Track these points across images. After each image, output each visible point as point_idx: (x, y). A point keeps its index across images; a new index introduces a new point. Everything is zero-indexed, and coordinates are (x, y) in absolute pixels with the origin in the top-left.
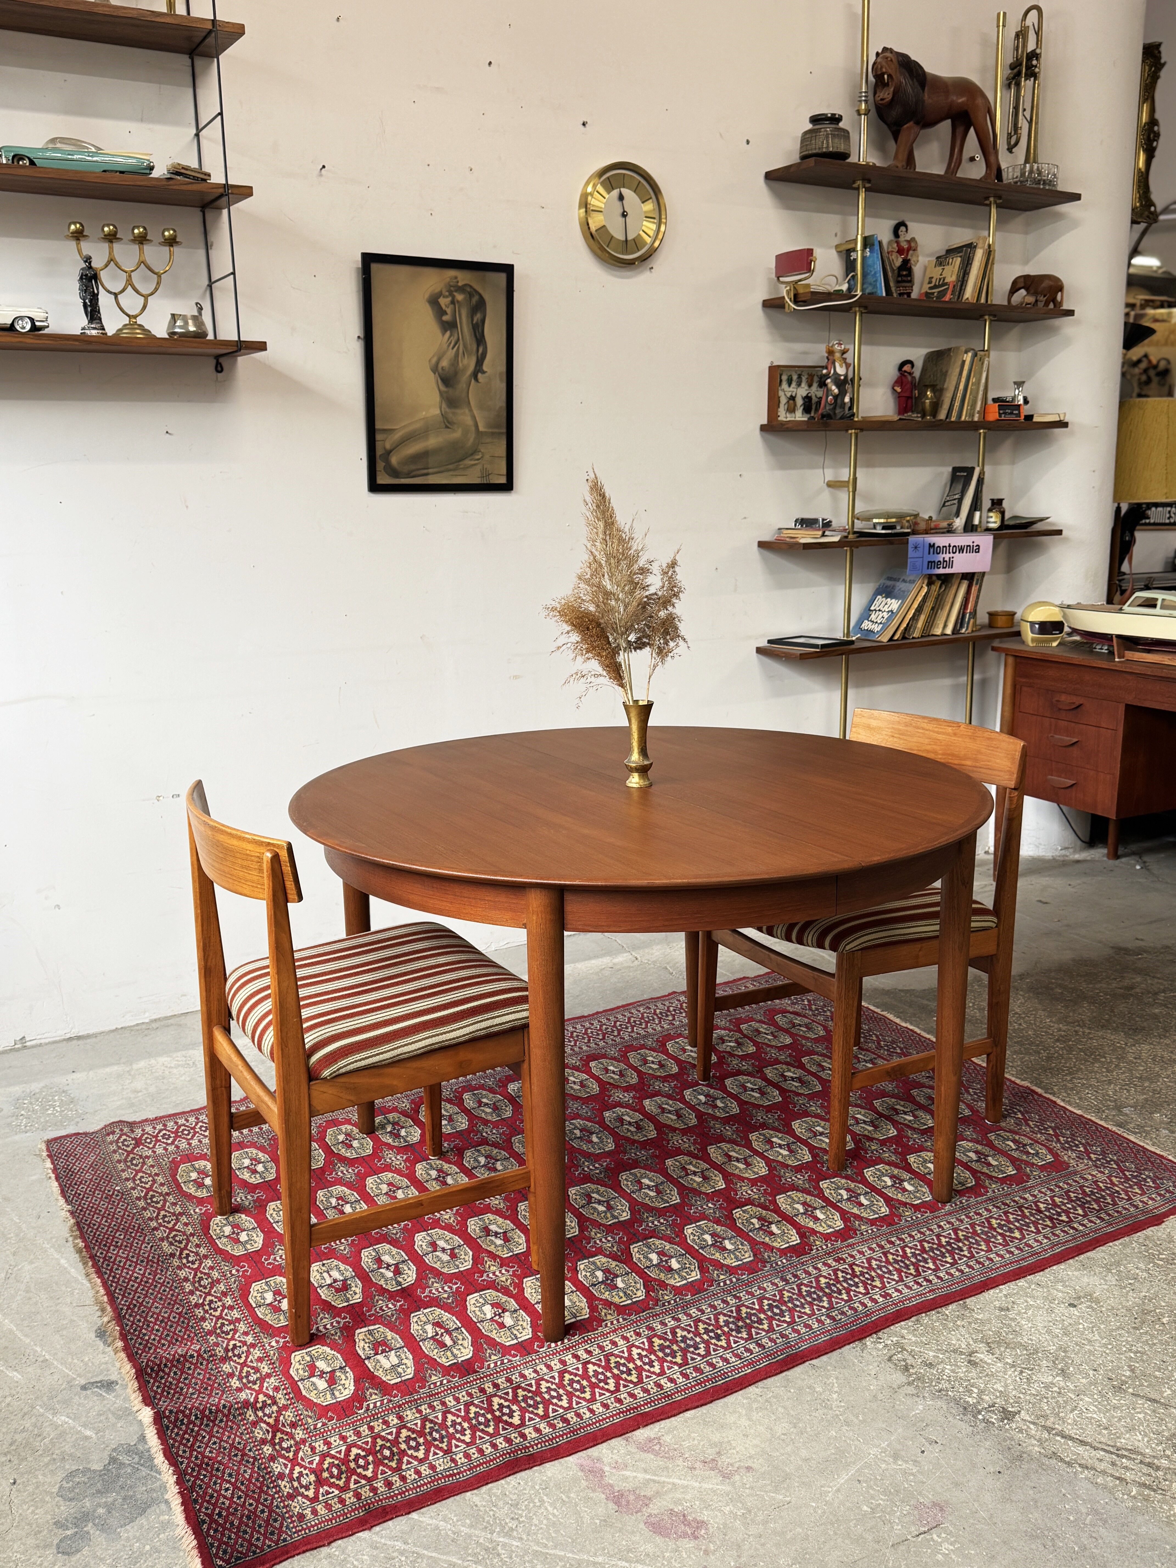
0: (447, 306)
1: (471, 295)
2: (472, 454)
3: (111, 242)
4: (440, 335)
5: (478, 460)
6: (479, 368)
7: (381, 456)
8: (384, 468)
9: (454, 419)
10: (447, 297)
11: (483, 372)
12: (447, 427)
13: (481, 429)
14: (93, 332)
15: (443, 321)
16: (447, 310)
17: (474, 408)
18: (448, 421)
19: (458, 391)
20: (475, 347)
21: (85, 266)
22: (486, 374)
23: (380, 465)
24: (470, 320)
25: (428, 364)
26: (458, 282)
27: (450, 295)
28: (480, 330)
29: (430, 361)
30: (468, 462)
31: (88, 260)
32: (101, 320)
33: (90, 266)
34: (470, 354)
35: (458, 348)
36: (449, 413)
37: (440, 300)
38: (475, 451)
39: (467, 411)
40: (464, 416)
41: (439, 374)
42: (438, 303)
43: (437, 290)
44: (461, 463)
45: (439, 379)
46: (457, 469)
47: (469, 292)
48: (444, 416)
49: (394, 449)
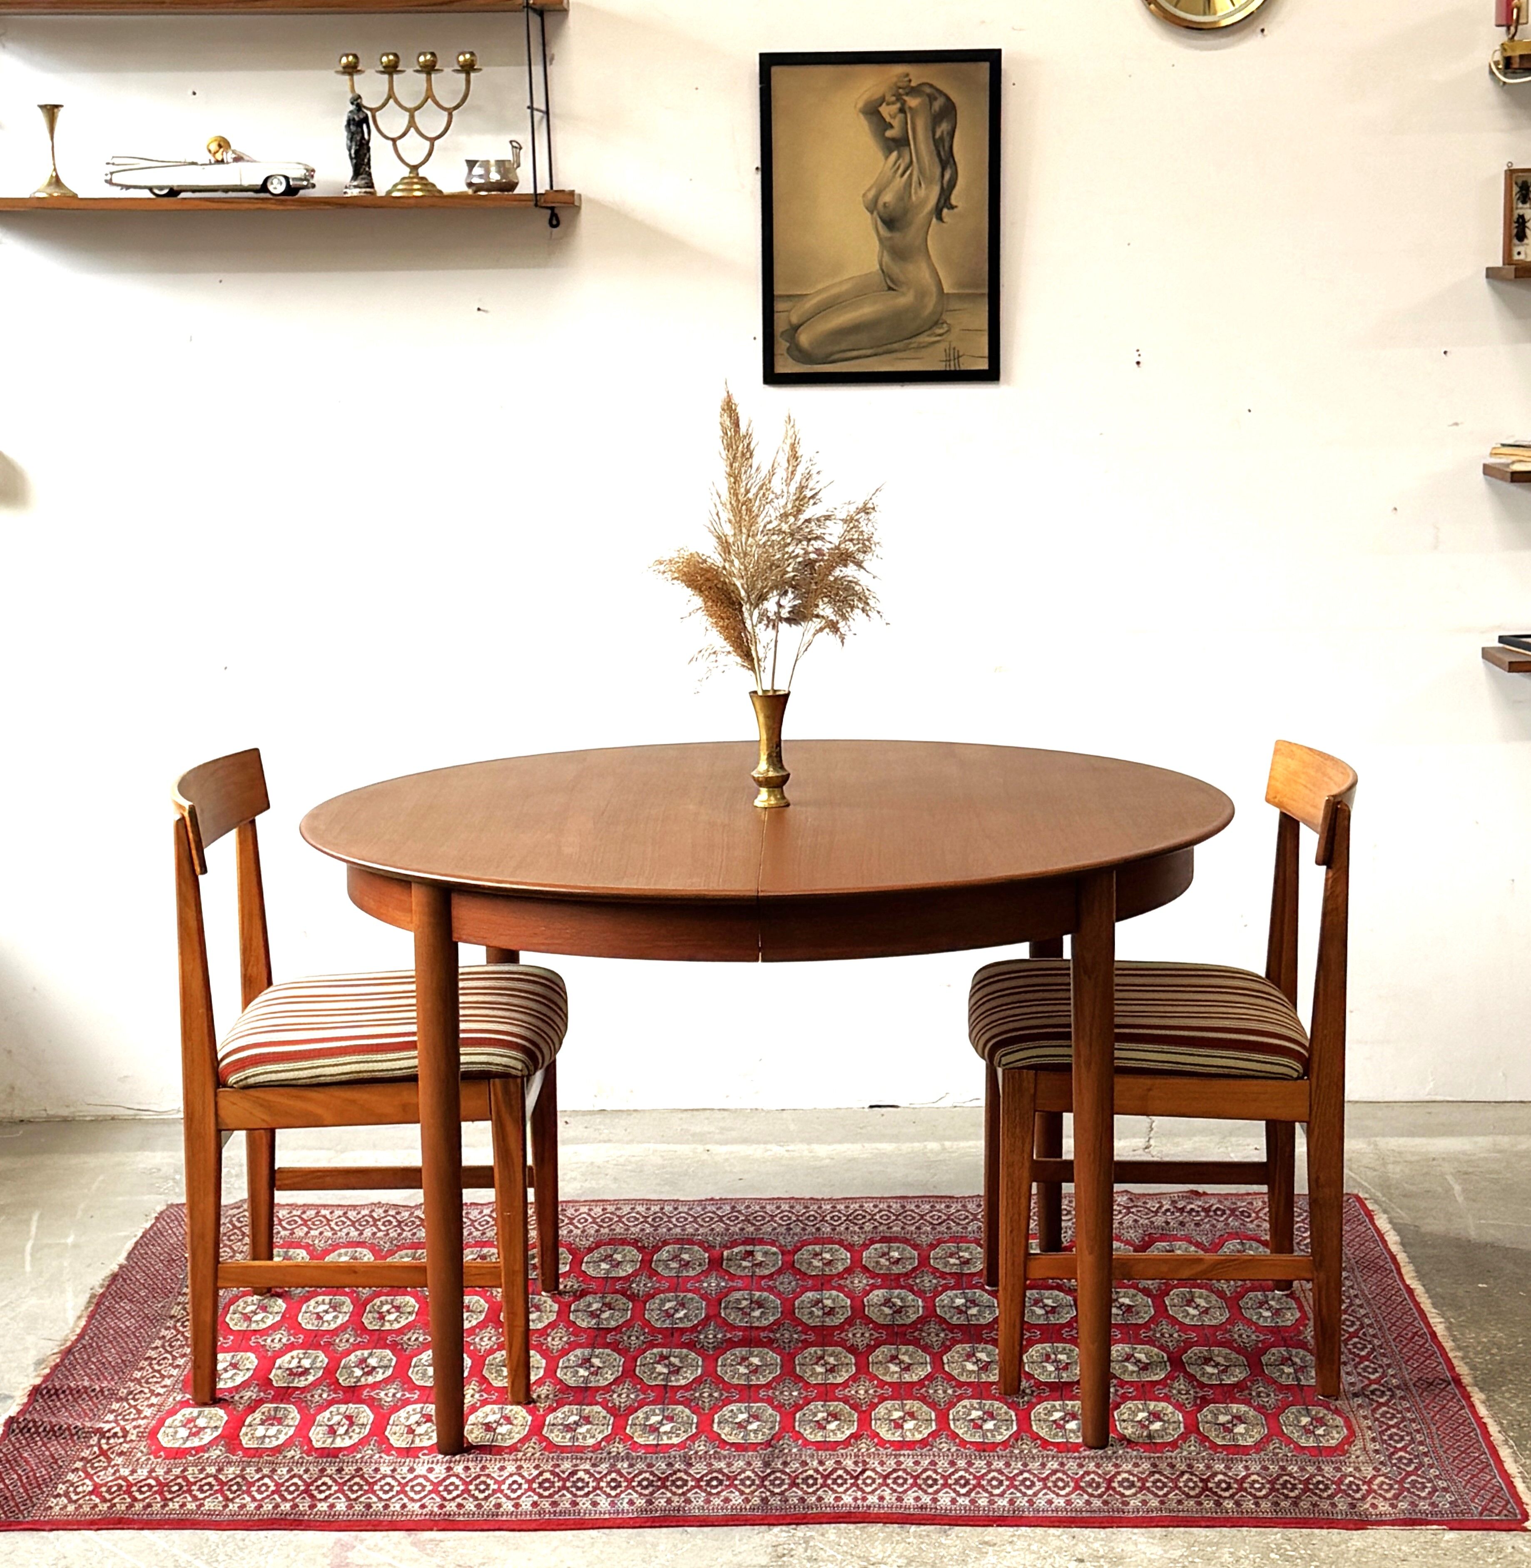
0: (893, 117)
1: (932, 99)
2: (930, 328)
3: (391, 74)
4: (882, 158)
5: (940, 335)
6: (944, 202)
7: (782, 333)
8: (788, 349)
9: (902, 278)
10: (893, 103)
11: (952, 207)
12: (890, 289)
13: (947, 289)
14: (355, 192)
15: (888, 139)
16: (892, 121)
17: (934, 259)
18: (892, 280)
19: (911, 235)
20: (938, 171)
21: (352, 108)
22: (956, 210)
23: (781, 346)
24: (930, 134)
25: (861, 199)
26: (910, 81)
27: (898, 100)
28: (947, 148)
29: (864, 195)
30: (924, 339)
31: (357, 101)
32: (370, 175)
33: (359, 107)
34: (930, 182)
35: (911, 175)
36: (895, 269)
37: (881, 109)
38: (936, 323)
39: (924, 266)
40: (920, 273)
41: (879, 214)
42: (879, 112)
43: (878, 95)
44: (913, 340)
45: (878, 221)
46: (906, 349)
47: (929, 93)
48: (885, 273)
49: (804, 322)
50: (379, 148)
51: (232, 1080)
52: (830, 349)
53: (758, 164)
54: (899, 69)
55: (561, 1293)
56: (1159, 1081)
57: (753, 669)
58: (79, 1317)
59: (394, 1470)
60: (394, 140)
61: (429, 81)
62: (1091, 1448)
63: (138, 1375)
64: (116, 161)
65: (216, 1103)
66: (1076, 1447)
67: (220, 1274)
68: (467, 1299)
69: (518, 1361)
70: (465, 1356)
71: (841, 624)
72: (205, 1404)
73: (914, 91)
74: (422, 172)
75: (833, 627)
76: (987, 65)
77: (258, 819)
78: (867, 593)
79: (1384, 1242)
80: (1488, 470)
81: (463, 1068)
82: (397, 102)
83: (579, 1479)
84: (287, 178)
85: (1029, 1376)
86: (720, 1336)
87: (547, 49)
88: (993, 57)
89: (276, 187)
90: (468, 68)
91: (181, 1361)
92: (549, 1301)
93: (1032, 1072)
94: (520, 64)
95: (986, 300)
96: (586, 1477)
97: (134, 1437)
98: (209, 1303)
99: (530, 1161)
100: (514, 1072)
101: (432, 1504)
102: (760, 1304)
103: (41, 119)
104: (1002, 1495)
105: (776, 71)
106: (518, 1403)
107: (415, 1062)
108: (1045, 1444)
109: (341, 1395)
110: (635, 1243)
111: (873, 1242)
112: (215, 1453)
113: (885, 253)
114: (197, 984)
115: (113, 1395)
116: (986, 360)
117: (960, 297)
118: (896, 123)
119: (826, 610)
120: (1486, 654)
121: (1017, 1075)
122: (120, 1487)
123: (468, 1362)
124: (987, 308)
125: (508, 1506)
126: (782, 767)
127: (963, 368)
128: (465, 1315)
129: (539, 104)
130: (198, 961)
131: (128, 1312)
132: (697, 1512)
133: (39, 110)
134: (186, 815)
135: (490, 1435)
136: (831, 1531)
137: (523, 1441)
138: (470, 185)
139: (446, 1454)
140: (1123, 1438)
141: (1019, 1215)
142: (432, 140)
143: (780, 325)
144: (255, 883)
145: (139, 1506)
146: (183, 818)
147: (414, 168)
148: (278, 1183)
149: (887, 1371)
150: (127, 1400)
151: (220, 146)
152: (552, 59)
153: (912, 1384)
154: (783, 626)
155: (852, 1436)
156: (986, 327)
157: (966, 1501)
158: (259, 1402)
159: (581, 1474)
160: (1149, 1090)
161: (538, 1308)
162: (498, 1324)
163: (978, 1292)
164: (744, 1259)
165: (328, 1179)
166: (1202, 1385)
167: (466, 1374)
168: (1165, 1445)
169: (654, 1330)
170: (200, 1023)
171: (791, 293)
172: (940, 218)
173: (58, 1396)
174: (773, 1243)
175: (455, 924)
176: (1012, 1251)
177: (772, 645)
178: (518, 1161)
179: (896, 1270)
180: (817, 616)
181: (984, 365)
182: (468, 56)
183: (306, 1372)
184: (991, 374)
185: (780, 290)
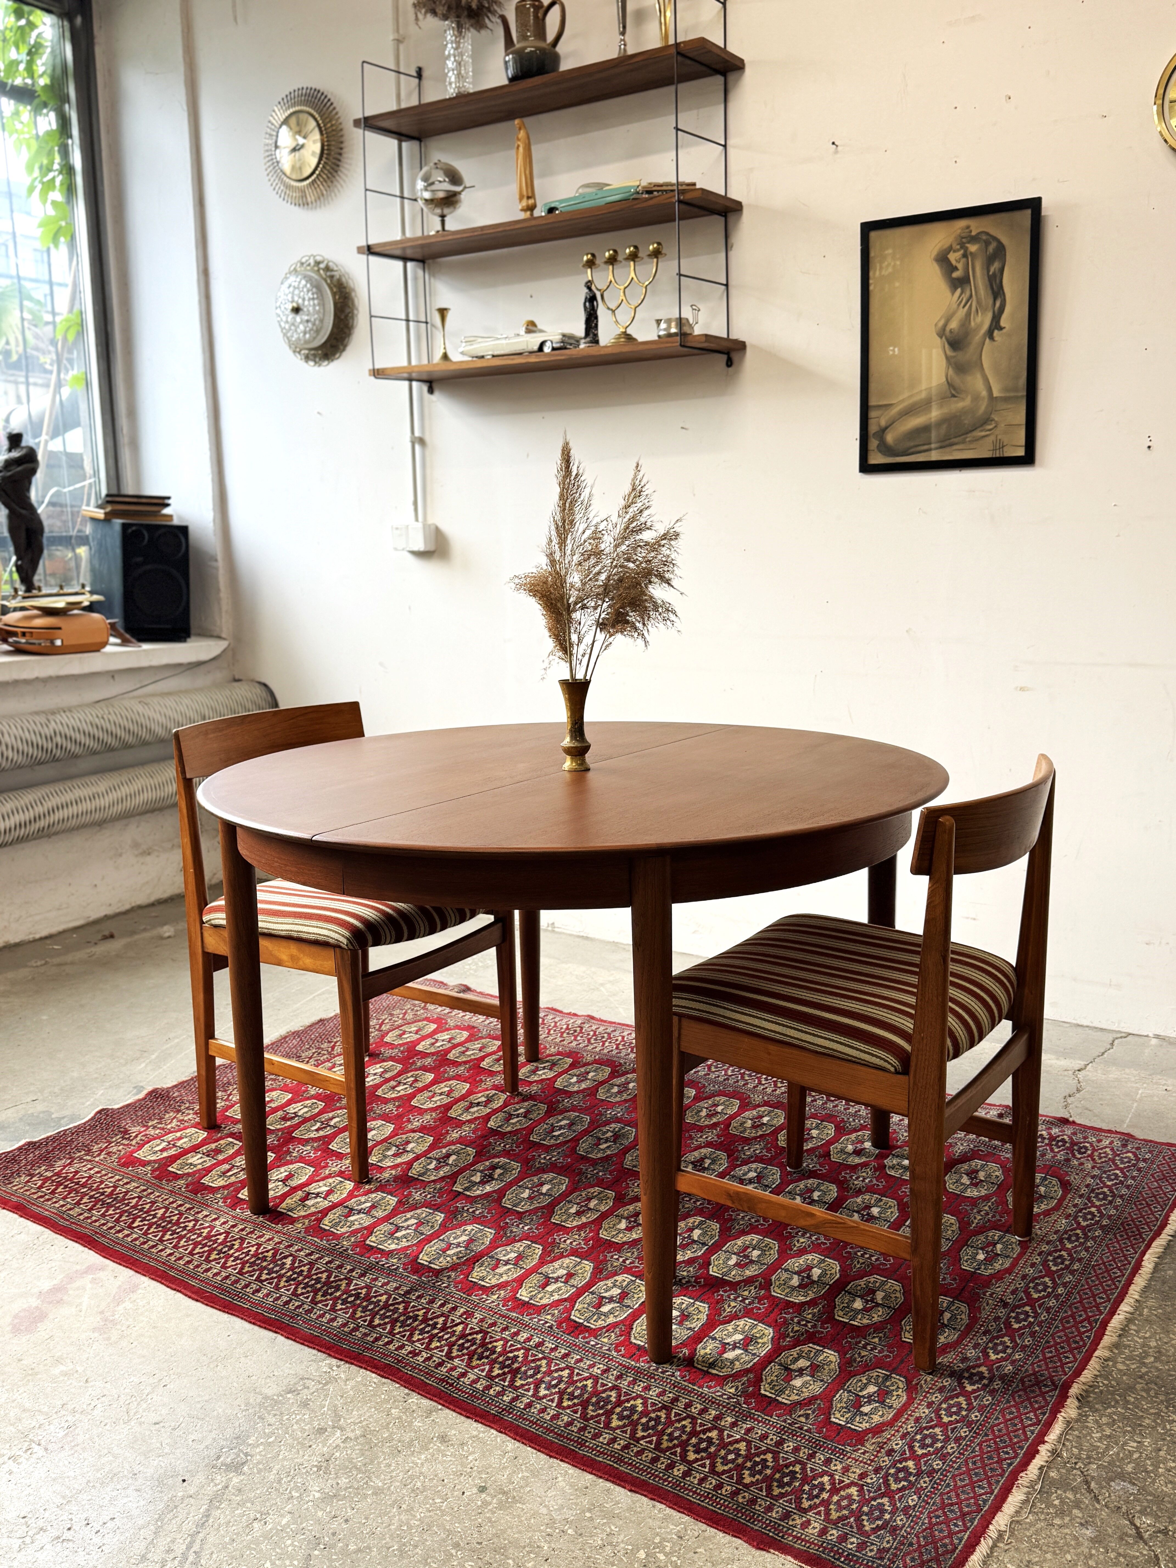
0: (958, 261)
1: (987, 243)
2: (982, 425)
3: (612, 264)
4: (949, 294)
5: (990, 430)
6: (995, 325)
7: (874, 434)
8: (878, 446)
9: (962, 386)
10: (958, 250)
11: (1001, 329)
12: (954, 396)
13: (996, 394)
15: (954, 279)
16: (957, 265)
17: (987, 371)
18: (955, 389)
19: (970, 353)
20: (991, 301)
21: (587, 290)
22: (1004, 331)
23: (873, 444)
24: (986, 272)
25: (933, 328)
26: (971, 231)
27: (961, 248)
28: (998, 281)
29: (936, 325)
30: (978, 433)
31: (589, 286)
32: (596, 335)
33: (591, 290)
34: (984, 311)
35: (971, 306)
36: (957, 380)
37: (949, 256)
38: (987, 421)
39: (979, 376)
40: (976, 383)
41: (946, 338)
42: (948, 259)
43: (946, 246)
44: (969, 435)
45: (947, 346)
46: (964, 442)
47: (985, 239)
48: (950, 384)
49: (890, 425)
52: (908, 445)
54: (962, 223)
60: (613, 310)
61: (634, 266)
69: (355, 1151)
73: (974, 239)
74: (629, 331)
76: (1029, 212)
82: (615, 282)
84: (553, 342)
87: (729, 240)
88: (1034, 205)
89: (547, 348)
90: (658, 254)
95: (1025, 401)
105: (873, 235)
113: (950, 369)
114: (188, 852)
116: (1024, 448)
117: (1006, 399)
118: (960, 266)
124: (1024, 407)
127: (1006, 455)
130: (189, 837)
133: (438, 312)
138: (659, 336)
140: (689, 1358)
142: (635, 308)
143: (873, 428)
147: (625, 328)
156: (1024, 421)
171: (881, 403)
181: (1021, 452)
182: (655, 245)
184: (1028, 459)
185: (873, 402)
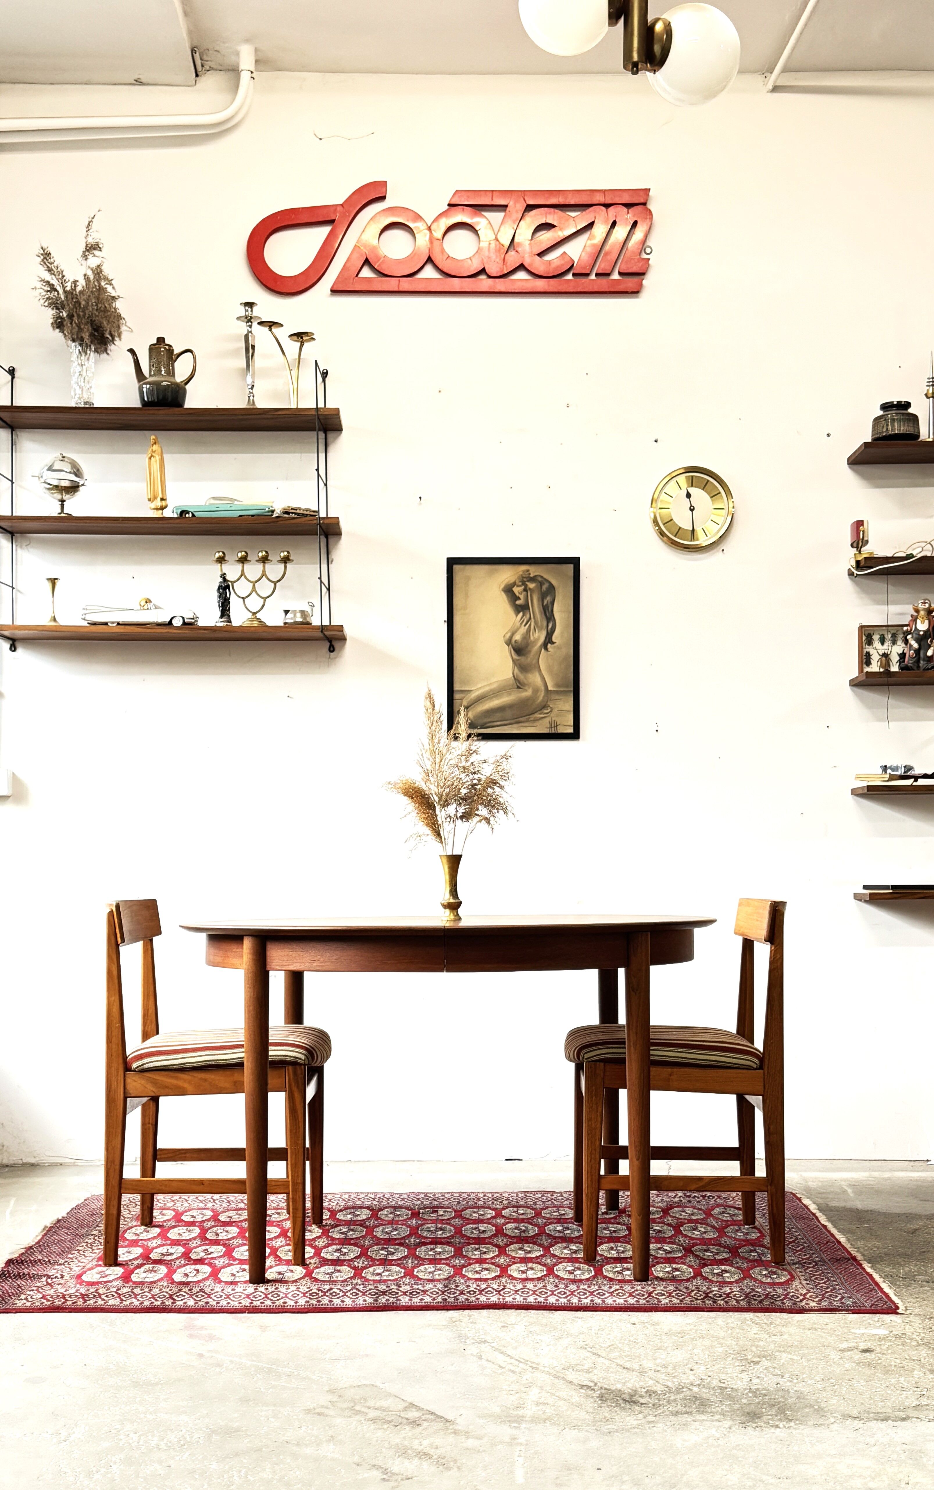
0: (520, 593)
1: (541, 584)
2: (541, 710)
4: (514, 615)
5: (547, 713)
6: (549, 640)
9: (525, 681)
10: (520, 586)
11: (553, 643)
12: (518, 687)
13: (550, 688)
14: (221, 624)
15: (517, 605)
16: (520, 596)
17: (543, 672)
18: (519, 683)
19: (530, 659)
20: (545, 623)
21: (221, 580)
22: (555, 645)
24: (541, 603)
25: (503, 638)
26: (530, 574)
28: (550, 610)
29: (504, 636)
30: (538, 715)
31: (223, 576)
32: (229, 616)
33: (225, 580)
34: (540, 629)
35: (530, 625)
36: (521, 677)
37: (514, 589)
38: (545, 707)
39: (537, 675)
40: (535, 679)
41: (512, 646)
42: (513, 591)
43: (512, 582)
44: (532, 716)
45: (512, 650)
46: (527, 721)
47: (540, 581)
48: (516, 679)
49: (471, 706)
50: (235, 603)
51: (134, 1066)
52: (486, 720)
53: (446, 620)
54: (524, 568)
55: (324, 1226)
56: (675, 1070)
57: (441, 842)
58: (37, 1236)
59: (223, 1290)
60: (243, 598)
61: (264, 567)
62: (638, 1281)
63: (71, 1256)
64: (88, 608)
65: (125, 1081)
66: (629, 1281)
67: (123, 1185)
68: (268, 1228)
69: (298, 1240)
70: (267, 1249)
71: (492, 819)
72: (110, 1266)
73: (533, 579)
74: (258, 616)
75: (487, 820)
76: (572, 566)
77: (155, 939)
78: (506, 804)
79: (809, 1209)
80: (854, 792)
81: (270, 1058)
82: (245, 577)
83: (334, 1292)
84: (183, 618)
85: (601, 1255)
86: (418, 1241)
87: (330, 556)
88: (576, 561)
89: (177, 623)
90: (286, 560)
91: (97, 1251)
92: (317, 1229)
93: (602, 1064)
94: (315, 563)
95: (572, 694)
96: (338, 1292)
97: (68, 1278)
98: (115, 1203)
99: (307, 1145)
100: (299, 1061)
101: (246, 1303)
102: (441, 1229)
103: (49, 585)
104: (586, 1298)
105: (456, 567)
106: (298, 1265)
107: (242, 1055)
108: (611, 1279)
109: (192, 1262)
110: (368, 1208)
111: (507, 1207)
112: (115, 1283)
113: (516, 668)
114: (115, 1009)
115: (56, 1262)
116: (572, 728)
118: (522, 597)
119: (483, 811)
120: (857, 897)
121: (593, 1066)
122: (58, 1296)
123: (268, 1251)
124: (572, 699)
125: (292, 1303)
126: (458, 898)
127: (560, 731)
128: (267, 1233)
129: (325, 580)
130: (117, 995)
131: (67, 1233)
132: (404, 1304)
133: (47, 581)
134: (114, 910)
135: (281, 1276)
136: (484, 1312)
137: (300, 1279)
138: (285, 623)
139: (254, 1284)
140: (657, 1278)
141: (595, 1150)
142: (265, 598)
144: (151, 976)
145: (69, 1303)
146: (112, 911)
147: (254, 613)
148: (158, 1157)
149: (517, 1253)
150: (64, 1265)
151: (146, 602)
152: (332, 561)
153: (531, 1258)
154: (459, 822)
155: (496, 1276)
156: (572, 709)
157: (565, 1300)
158: (142, 1265)
159: (335, 1290)
160: (670, 1075)
161: (310, 1231)
162: (286, 1236)
163: (570, 1225)
164: (432, 1213)
165: (188, 1155)
166: (704, 1259)
167: (267, 1255)
168: (683, 1280)
169: (378, 1239)
170: (116, 1033)
171: (463, 689)
172: (546, 649)
173: (23, 1264)
174: (449, 1208)
175: (269, 960)
176: (591, 1172)
177: (452, 831)
178: (300, 1142)
179: (521, 1217)
180: (478, 815)
181: (571, 730)
182: (286, 554)
183: (172, 1254)
184: (575, 735)
185: (457, 687)
